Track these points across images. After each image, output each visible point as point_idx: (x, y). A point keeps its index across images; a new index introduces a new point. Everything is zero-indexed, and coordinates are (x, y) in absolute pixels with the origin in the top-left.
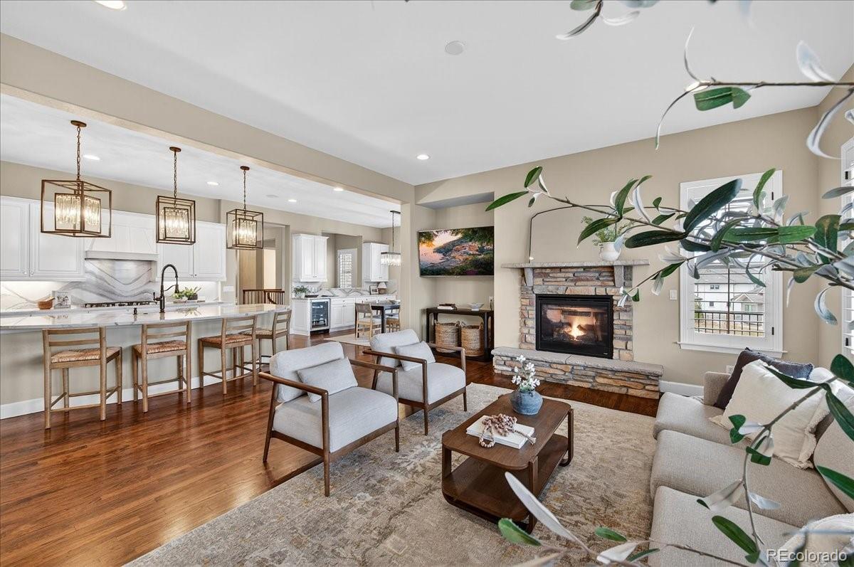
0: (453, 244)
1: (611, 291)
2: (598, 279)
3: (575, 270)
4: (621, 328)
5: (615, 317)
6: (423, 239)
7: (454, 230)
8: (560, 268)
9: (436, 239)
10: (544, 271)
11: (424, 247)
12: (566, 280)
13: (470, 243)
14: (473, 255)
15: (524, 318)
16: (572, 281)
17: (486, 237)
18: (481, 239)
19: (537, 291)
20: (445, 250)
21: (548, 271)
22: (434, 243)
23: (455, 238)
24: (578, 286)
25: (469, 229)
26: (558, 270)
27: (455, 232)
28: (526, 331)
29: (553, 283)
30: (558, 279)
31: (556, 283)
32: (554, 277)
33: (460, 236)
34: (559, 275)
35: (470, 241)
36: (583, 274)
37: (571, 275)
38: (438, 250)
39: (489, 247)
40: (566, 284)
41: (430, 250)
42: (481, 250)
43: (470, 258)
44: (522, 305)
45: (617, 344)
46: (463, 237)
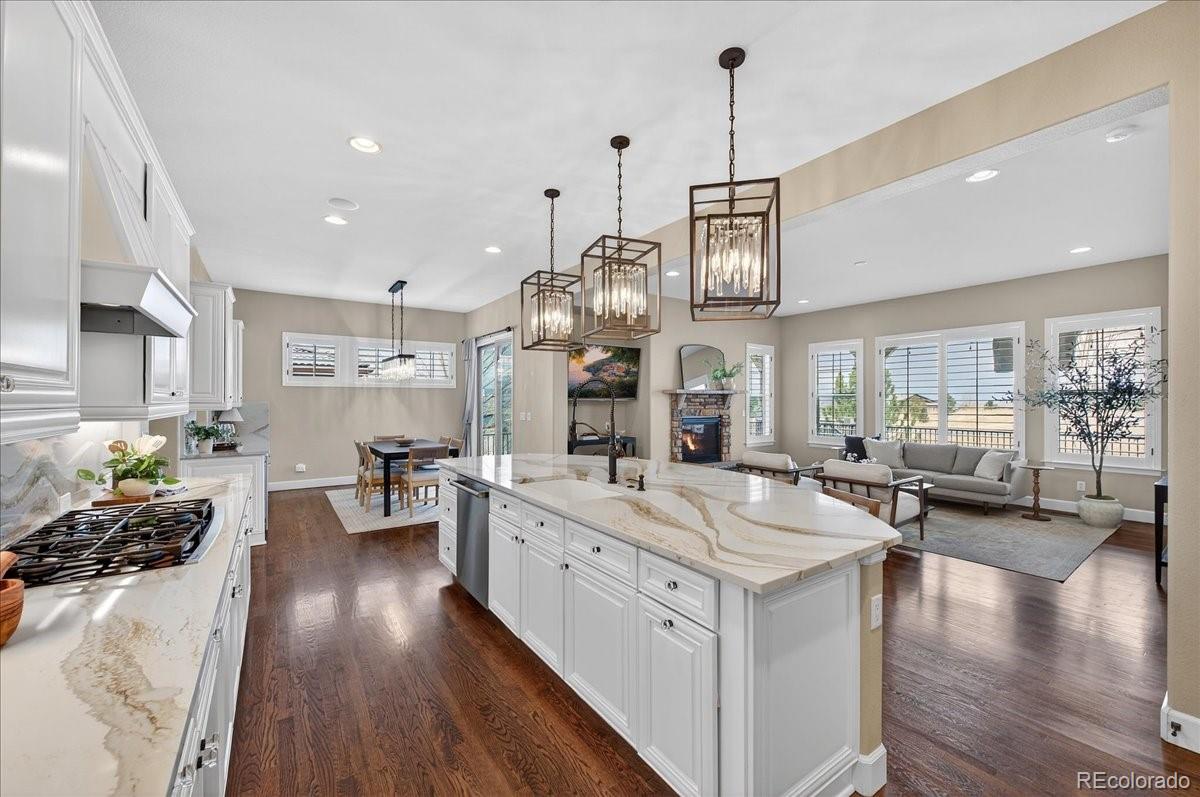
0: (602, 363)
1: (722, 413)
2: (716, 403)
3: (705, 397)
8: (698, 395)
9: (587, 355)
10: (688, 396)
11: (573, 362)
12: (700, 404)
13: (619, 364)
14: (620, 376)
15: (673, 438)
16: (703, 405)
17: (633, 358)
18: (628, 360)
20: (593, 369)
21: (690, 396)
22: (585, 359)
23: (605, 356)
25: (619, 348)
26: (696, 397)
27: (606, 349)
28: (675, 449)
30: (696, 404)
31: (694, 407)
32: (693, 402)
33: (610, 354)
34: (696, 400)
35: (619, 361)
36: (709, 400)
37: (703, 401)
38: (588, 369)
39: (635, 370)
40: (700, 407)
41: (580, 367)
42: (627, 373)
43: (617, 379)
44: (672, 428)
45: (725, 450)
46: (613, 356)
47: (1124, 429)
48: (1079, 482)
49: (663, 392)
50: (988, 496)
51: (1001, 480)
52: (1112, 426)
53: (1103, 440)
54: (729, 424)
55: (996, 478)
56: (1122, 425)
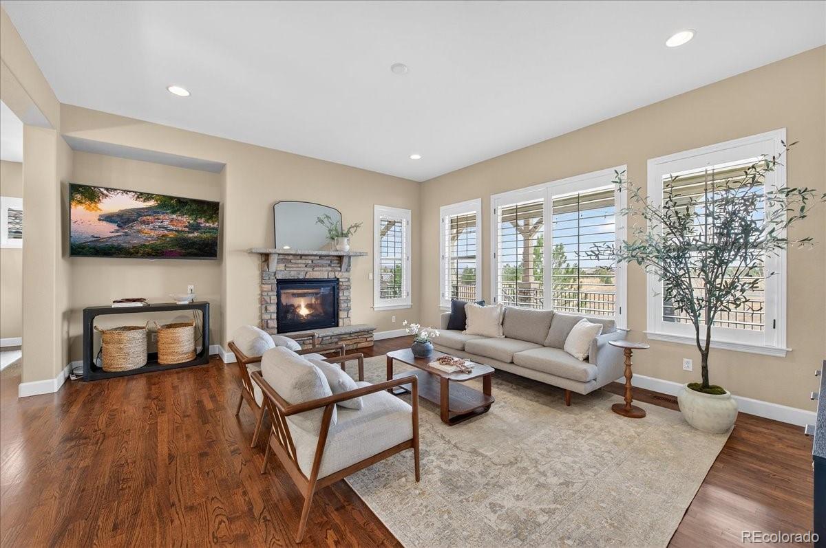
0: (139, 213)
1: (338, 275)
2: (330, 265)
3: (313, 258)
4: (345, 302)
5: (341, 294)
6: (79, 196)
7: (141, 194)
8: (301, 256)
9: (105, 201)
10: (286, 257)
12: (306, 266)
13: (174, 216)
14: (177, 231)
15: (263, 303)
16: (311, 267)
17: (205, 212)
18: (194, 213)
19: (279, 277)
20: (122, 219)
21: (290, 257)
22: (99, 206)
23: (141, 204)
24: (316, 271)
25: (171, 198)
26: (299, 257)
27: (141, 195)
28: (266, 317)
29: (295, 269)
30: (300, 266)
31: (297, 269)
32: (295, 263)
33: (152, 203)
34: (300, 261)
35: (173, 213)
36: (319, 261)
37: (310, 262)
38: (109, 218)
39: (211, 225)
40: (306, 269)
42: (194, 227)
43: (171, 235)
44: (262, 291)
45: (342, 314)
46: (159, 206)
47: (738, 294)
48: (685, 360)
49: (251, 252)
50: (568, 381)
51: (587, 359)
52: (720, 290)
53: (710, 309)
54: (348, 288)
55: (581, 356)
56: (735, 288)
